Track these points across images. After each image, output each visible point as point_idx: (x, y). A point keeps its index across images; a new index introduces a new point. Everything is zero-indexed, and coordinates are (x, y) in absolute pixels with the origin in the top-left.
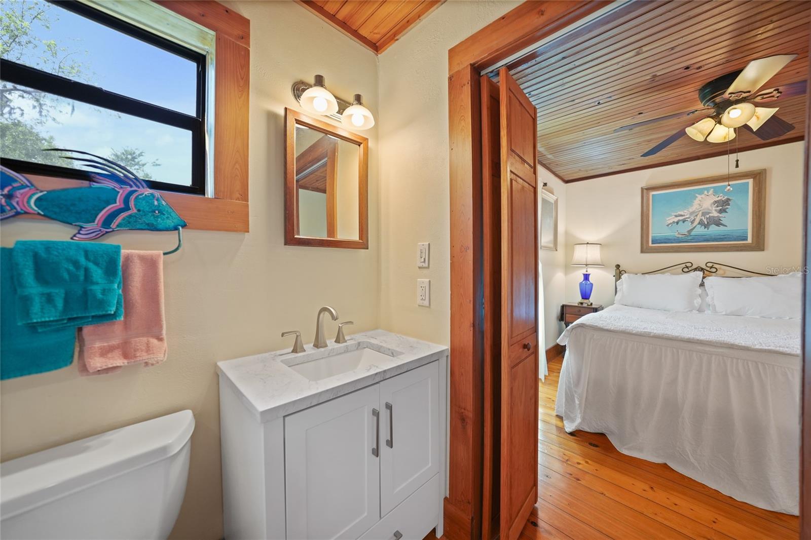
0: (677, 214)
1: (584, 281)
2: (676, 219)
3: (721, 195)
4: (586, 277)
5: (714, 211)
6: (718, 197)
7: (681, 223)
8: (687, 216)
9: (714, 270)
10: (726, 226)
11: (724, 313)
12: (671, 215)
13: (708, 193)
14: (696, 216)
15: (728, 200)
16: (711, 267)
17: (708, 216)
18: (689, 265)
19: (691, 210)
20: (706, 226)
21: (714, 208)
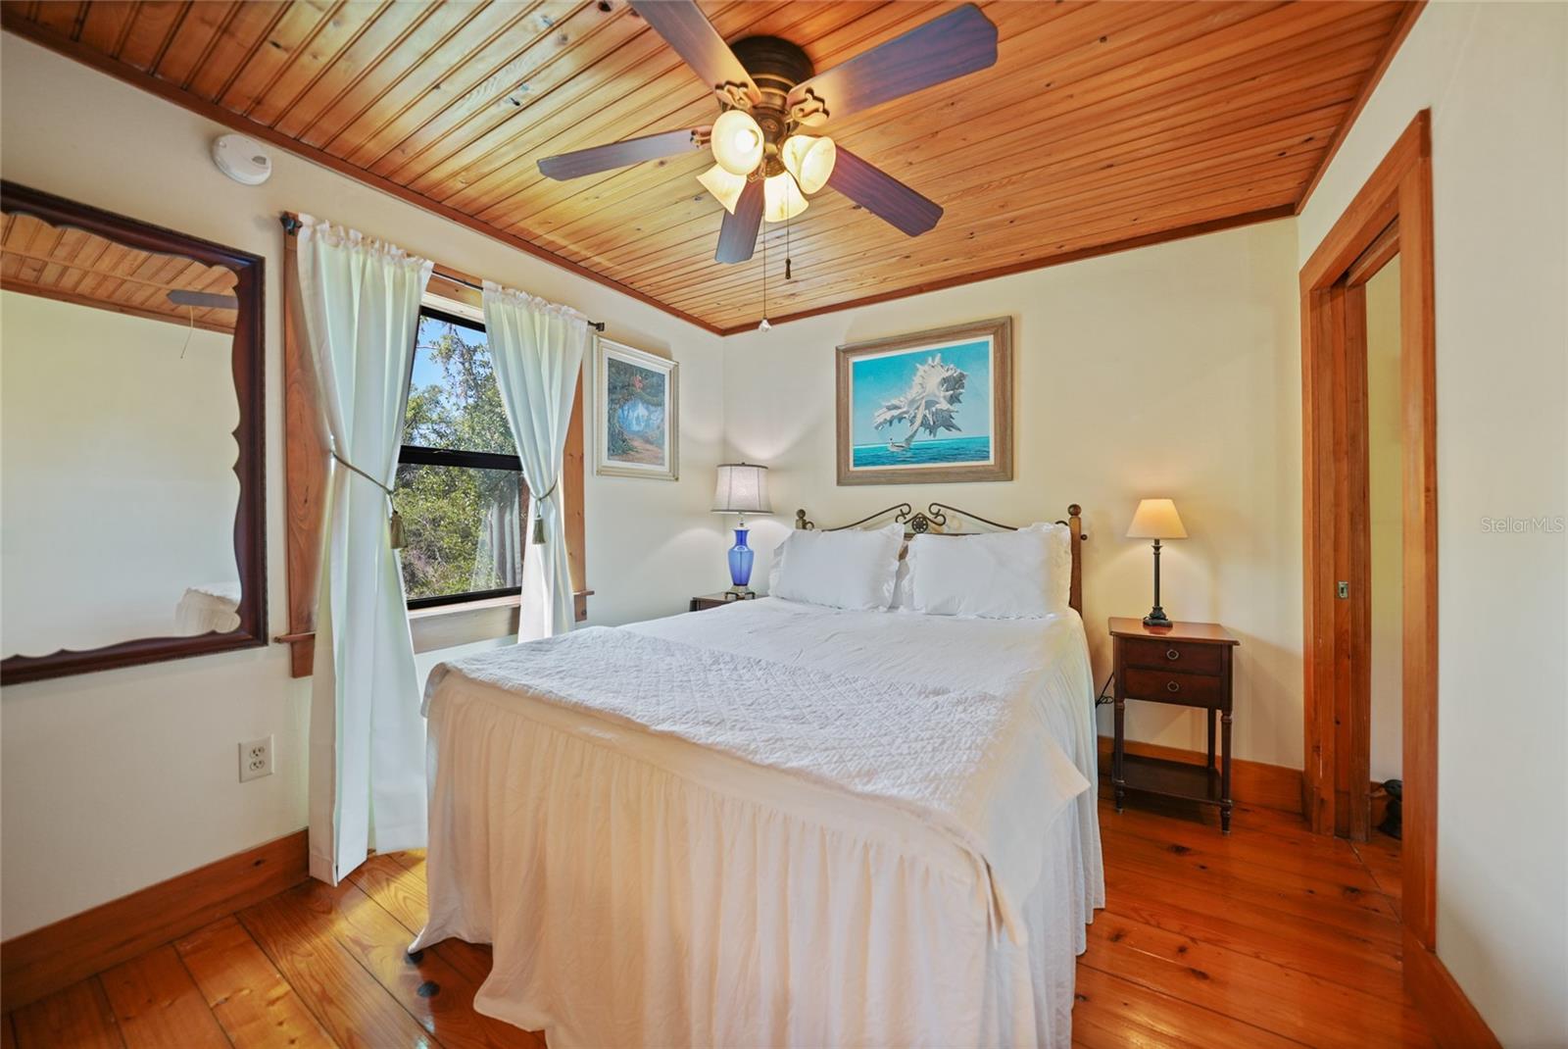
0: (889, 404)
1: (736, 545)
2: (888, 415)
3: (952, 366)
4: (741, 537)
5: (942, 400)
6: (948, 370)
7: (895, 421)
8: (905, 410)
9: (940, 519)
10: (959, 430)
11: (924, 611)
12: (881, 407)
13: (933, 361)
14: (917, 408)
15: (962, 376)
16: (937, 514)
17: (934, 409)
18: (905, 509)
19: (910, 397)
20: (932, 430)
21: (942, 394)
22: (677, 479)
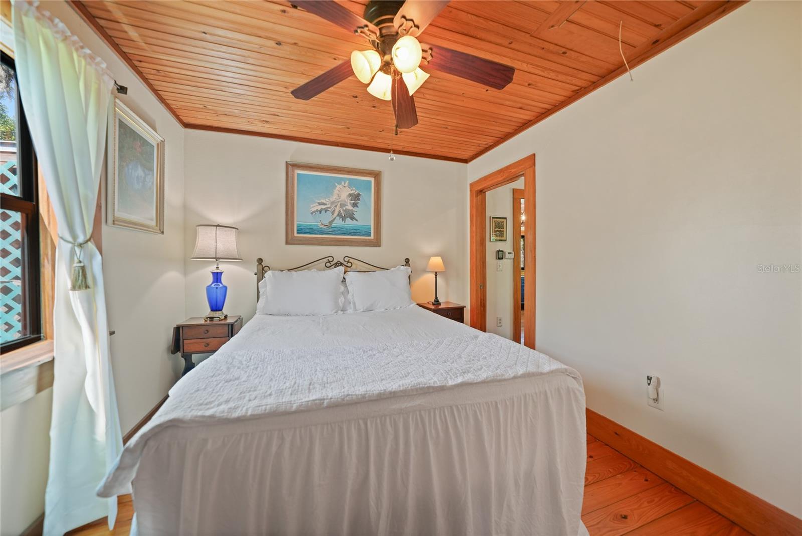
0: (320, 201)
1: (213, 283)
2: (319, 207)
3: (354, 188)
4: (217, 277)
5: (349, 204)
6: (352, 190)
7: (323, 212)
8: (329, 206)
9: (349, 265)
10: (357, 220)
11: (362, 310)
12: (316, 202)
13: (345, 183)
14: (336, 206)
15: (359, 194)
16: (348, 262)
17: (345, 208)
18: (331, 259)
19: (332, 200)
20: (344, 219)
21: (349, 201)
22: (163, 232)
